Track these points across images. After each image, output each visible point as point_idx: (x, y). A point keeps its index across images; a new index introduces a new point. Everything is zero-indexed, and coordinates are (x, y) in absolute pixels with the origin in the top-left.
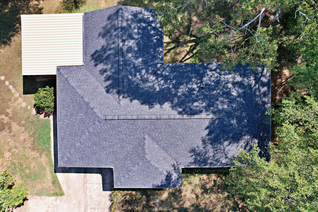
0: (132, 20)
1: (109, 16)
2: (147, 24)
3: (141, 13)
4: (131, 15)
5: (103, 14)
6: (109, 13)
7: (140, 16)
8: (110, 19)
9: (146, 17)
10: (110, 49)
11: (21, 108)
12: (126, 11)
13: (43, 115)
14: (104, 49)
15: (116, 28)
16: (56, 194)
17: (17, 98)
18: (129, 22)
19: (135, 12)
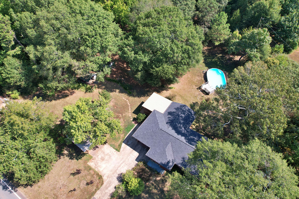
2: (191, 114)
5: (179, 104)
8: (181, 106)
10: (176, 113)
11: (128, 116)
13: (134, 122)
14: (174, 112)
15: (181, 109)
16: (117, 150)
17: (129, 113)
18: (186, 110)
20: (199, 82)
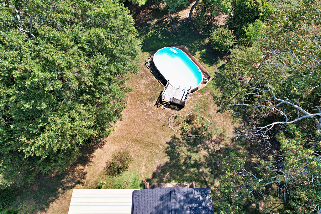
0: (184, 200)
1: (162, 197)
2: (198, 204)
3: (192, 193)
4: (183, 196)
5: (155, 194)
6: (161, 194)
7: (191, 196)
8: (162, 200)
9: (196, 197)
12: (178, 192)
15: (169, 211)
18: (182, 204)
19: (186, 193)
20: (151, 90)
